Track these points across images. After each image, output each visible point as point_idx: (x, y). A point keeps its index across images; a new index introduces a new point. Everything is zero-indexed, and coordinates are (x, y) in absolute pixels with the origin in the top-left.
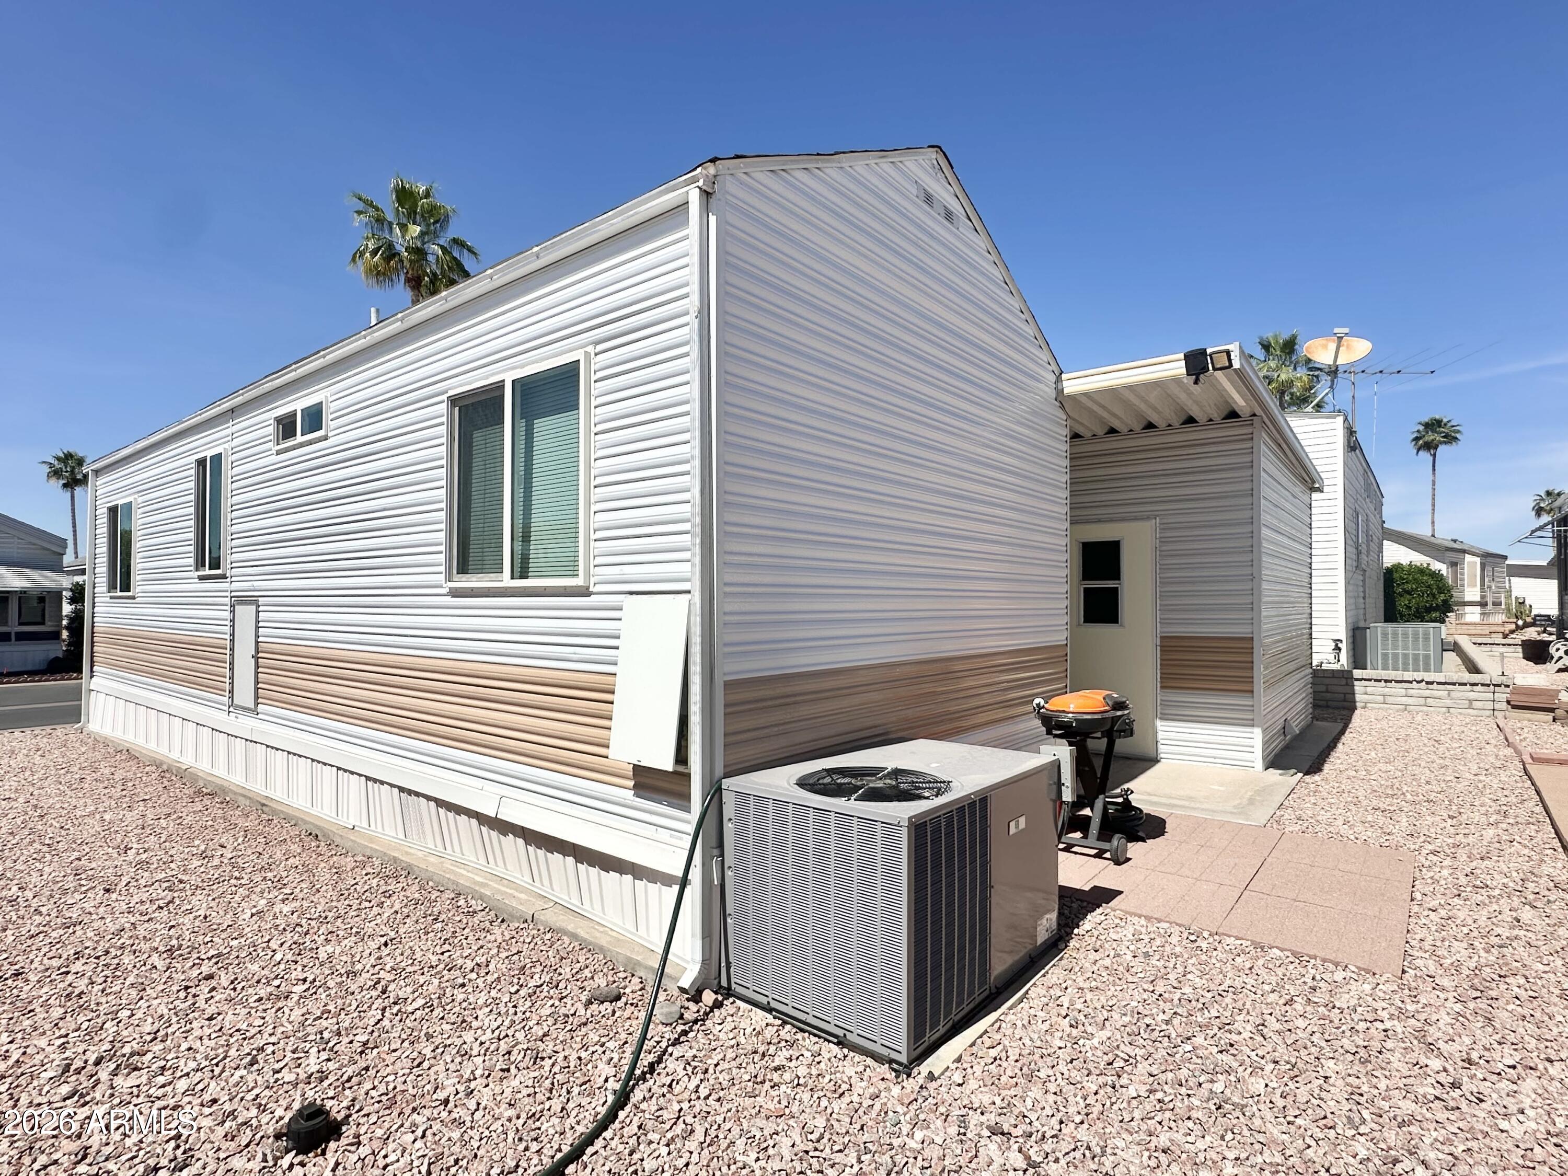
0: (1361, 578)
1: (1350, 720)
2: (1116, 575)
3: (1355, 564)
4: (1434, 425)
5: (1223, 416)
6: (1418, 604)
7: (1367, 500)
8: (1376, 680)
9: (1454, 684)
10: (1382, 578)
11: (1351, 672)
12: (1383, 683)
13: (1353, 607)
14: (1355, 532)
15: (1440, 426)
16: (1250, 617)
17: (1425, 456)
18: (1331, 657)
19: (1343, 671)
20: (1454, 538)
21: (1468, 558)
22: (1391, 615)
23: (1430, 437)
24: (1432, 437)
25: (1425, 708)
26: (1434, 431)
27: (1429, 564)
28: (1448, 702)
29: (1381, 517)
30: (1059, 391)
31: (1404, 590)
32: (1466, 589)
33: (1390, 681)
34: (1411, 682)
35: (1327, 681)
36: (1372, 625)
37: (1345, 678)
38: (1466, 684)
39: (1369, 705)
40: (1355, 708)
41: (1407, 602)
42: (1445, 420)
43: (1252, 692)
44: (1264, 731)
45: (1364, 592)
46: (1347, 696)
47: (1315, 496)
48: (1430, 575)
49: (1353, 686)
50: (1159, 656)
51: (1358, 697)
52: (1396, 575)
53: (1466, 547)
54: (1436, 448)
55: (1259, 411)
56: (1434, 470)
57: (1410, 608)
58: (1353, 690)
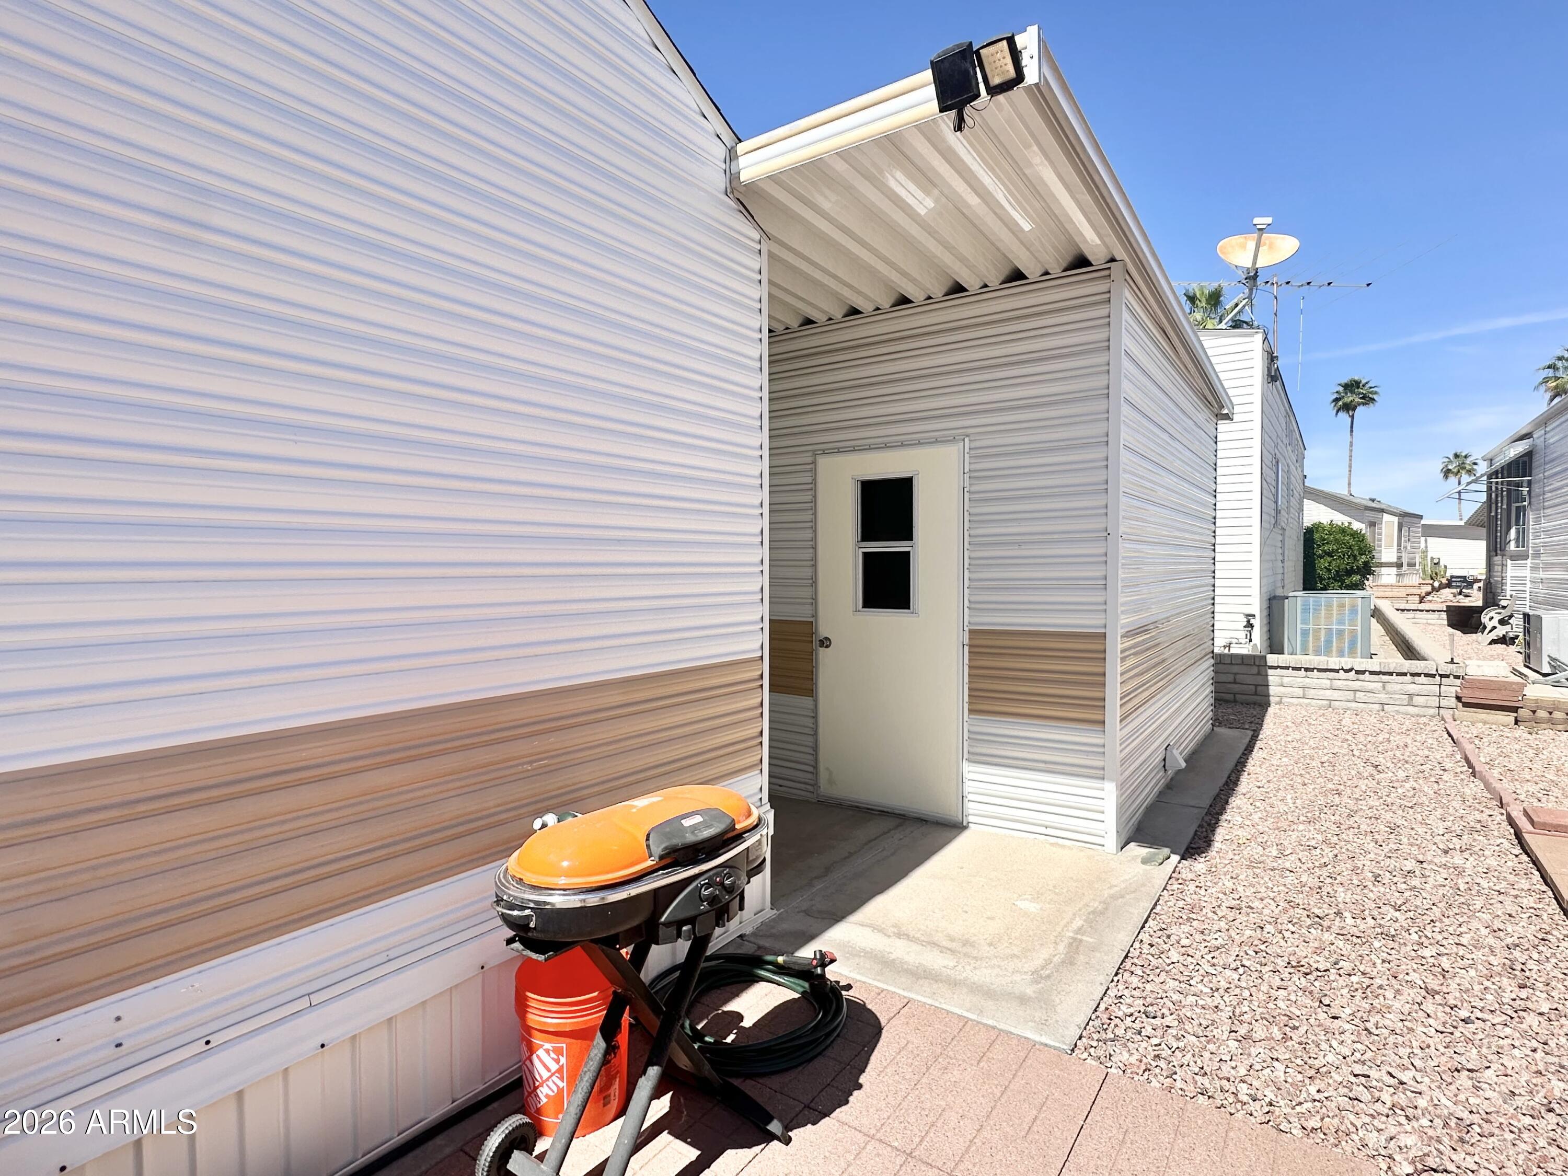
0: (1280, 538)
1: (1261, 725)
2: (907, 534)
3: (1273, 521)
4: (1352, 386)
5: (1064, 265)
6: (1339, 567)
7: (1289, 448)
8: (1294, 669)
9: (1391, 674)
10: (1302, 538)
11: (1265, 657)
12: (1303, 672)
13: (1271, 573)
14: (1274, 483)
15: (1358, 387)
16: (1101, 599)
17: (1344, 417)
18: (1242, 635)
19: (1254, 657)
20: (1373, 497)
21: (1386, 517)
22: (1311, 582)
23: (1349, 398)
24: (1351, 398)
25: (1354, 705)
26: (1352, 392)
27: (1350, 523)
28: (1383, 697)
29: (1302, 471)
30: (733, 178)
31: (1324, 551)
32: (1383, 550)
33: (1312, 670)
34: (1337, 671)
35: (1235, 669)
36: (1291, 594)
37: (1256, 664)
38: (1405, 674)
39: (1284, 700)
40: (1268, 704)
41: (1326, 565)
42: (1364, 382)
43: (1104, 722)
44: (1121, 787)
45: (1283, 554)
46: (1259, 688)
47: (1223, 426)
48: (1352, 535)
49: (1267, 675)
50: (966, 661)
51: (1273, 690)
52: (1316, 536)
53: (1383, 507)
54: (1354, 409)
55: (1120, 254)
56: (1352, 431)
57: (1329, 570)
58: (1267, 681)
